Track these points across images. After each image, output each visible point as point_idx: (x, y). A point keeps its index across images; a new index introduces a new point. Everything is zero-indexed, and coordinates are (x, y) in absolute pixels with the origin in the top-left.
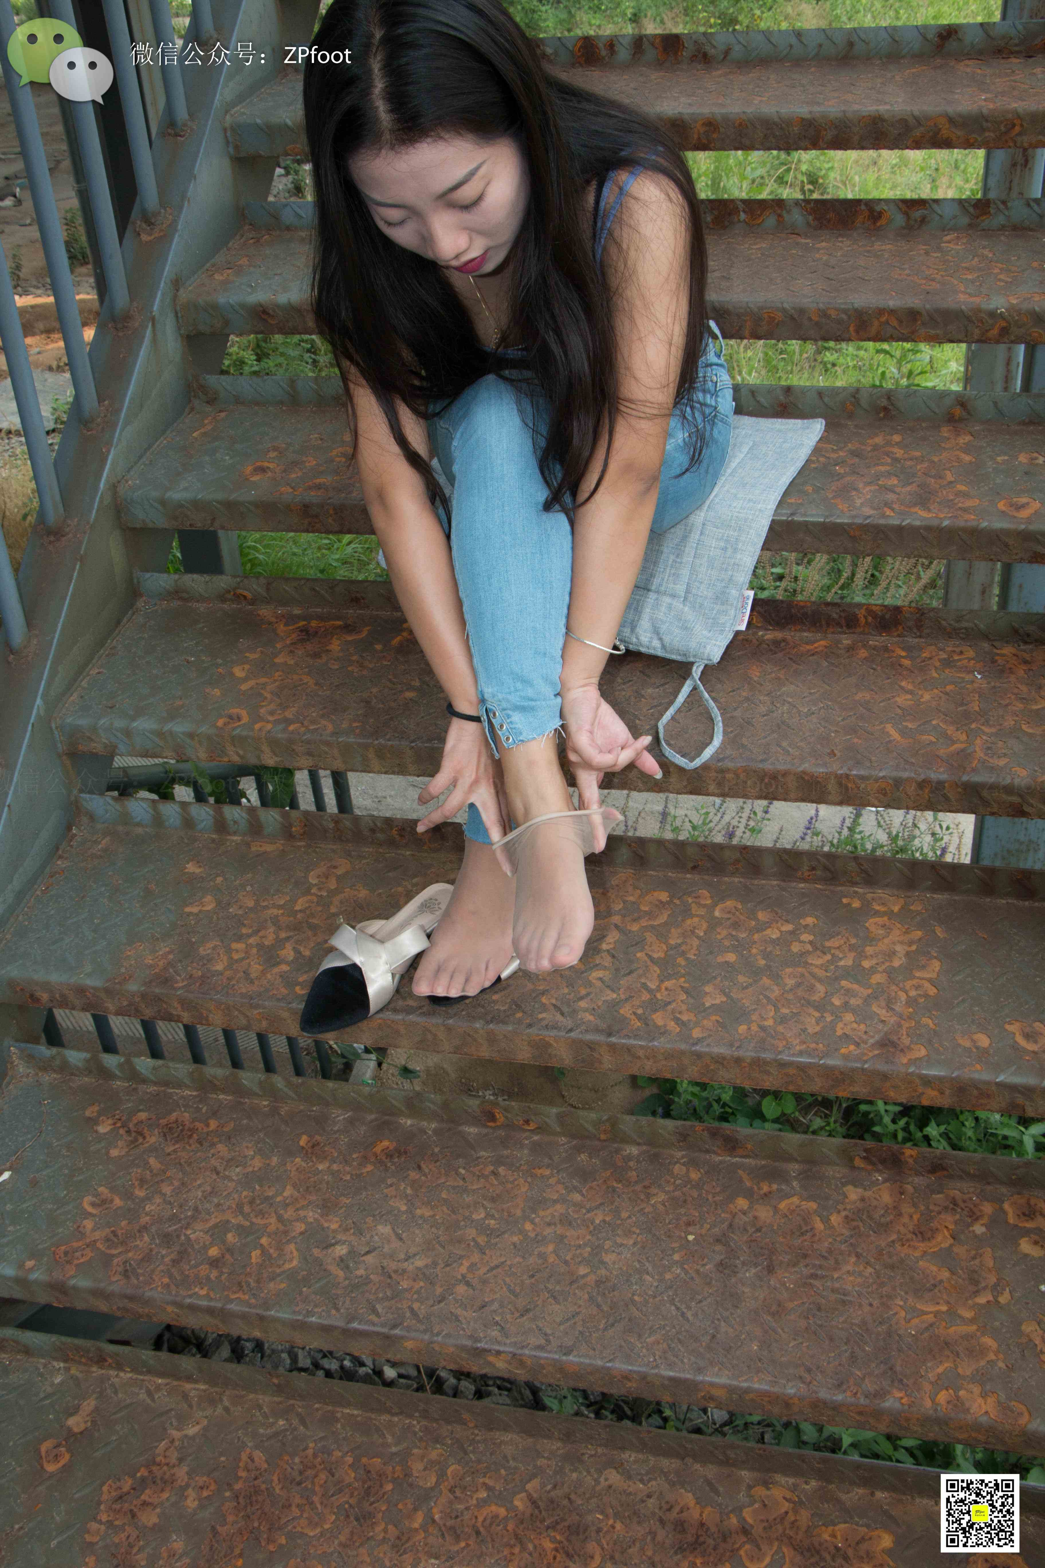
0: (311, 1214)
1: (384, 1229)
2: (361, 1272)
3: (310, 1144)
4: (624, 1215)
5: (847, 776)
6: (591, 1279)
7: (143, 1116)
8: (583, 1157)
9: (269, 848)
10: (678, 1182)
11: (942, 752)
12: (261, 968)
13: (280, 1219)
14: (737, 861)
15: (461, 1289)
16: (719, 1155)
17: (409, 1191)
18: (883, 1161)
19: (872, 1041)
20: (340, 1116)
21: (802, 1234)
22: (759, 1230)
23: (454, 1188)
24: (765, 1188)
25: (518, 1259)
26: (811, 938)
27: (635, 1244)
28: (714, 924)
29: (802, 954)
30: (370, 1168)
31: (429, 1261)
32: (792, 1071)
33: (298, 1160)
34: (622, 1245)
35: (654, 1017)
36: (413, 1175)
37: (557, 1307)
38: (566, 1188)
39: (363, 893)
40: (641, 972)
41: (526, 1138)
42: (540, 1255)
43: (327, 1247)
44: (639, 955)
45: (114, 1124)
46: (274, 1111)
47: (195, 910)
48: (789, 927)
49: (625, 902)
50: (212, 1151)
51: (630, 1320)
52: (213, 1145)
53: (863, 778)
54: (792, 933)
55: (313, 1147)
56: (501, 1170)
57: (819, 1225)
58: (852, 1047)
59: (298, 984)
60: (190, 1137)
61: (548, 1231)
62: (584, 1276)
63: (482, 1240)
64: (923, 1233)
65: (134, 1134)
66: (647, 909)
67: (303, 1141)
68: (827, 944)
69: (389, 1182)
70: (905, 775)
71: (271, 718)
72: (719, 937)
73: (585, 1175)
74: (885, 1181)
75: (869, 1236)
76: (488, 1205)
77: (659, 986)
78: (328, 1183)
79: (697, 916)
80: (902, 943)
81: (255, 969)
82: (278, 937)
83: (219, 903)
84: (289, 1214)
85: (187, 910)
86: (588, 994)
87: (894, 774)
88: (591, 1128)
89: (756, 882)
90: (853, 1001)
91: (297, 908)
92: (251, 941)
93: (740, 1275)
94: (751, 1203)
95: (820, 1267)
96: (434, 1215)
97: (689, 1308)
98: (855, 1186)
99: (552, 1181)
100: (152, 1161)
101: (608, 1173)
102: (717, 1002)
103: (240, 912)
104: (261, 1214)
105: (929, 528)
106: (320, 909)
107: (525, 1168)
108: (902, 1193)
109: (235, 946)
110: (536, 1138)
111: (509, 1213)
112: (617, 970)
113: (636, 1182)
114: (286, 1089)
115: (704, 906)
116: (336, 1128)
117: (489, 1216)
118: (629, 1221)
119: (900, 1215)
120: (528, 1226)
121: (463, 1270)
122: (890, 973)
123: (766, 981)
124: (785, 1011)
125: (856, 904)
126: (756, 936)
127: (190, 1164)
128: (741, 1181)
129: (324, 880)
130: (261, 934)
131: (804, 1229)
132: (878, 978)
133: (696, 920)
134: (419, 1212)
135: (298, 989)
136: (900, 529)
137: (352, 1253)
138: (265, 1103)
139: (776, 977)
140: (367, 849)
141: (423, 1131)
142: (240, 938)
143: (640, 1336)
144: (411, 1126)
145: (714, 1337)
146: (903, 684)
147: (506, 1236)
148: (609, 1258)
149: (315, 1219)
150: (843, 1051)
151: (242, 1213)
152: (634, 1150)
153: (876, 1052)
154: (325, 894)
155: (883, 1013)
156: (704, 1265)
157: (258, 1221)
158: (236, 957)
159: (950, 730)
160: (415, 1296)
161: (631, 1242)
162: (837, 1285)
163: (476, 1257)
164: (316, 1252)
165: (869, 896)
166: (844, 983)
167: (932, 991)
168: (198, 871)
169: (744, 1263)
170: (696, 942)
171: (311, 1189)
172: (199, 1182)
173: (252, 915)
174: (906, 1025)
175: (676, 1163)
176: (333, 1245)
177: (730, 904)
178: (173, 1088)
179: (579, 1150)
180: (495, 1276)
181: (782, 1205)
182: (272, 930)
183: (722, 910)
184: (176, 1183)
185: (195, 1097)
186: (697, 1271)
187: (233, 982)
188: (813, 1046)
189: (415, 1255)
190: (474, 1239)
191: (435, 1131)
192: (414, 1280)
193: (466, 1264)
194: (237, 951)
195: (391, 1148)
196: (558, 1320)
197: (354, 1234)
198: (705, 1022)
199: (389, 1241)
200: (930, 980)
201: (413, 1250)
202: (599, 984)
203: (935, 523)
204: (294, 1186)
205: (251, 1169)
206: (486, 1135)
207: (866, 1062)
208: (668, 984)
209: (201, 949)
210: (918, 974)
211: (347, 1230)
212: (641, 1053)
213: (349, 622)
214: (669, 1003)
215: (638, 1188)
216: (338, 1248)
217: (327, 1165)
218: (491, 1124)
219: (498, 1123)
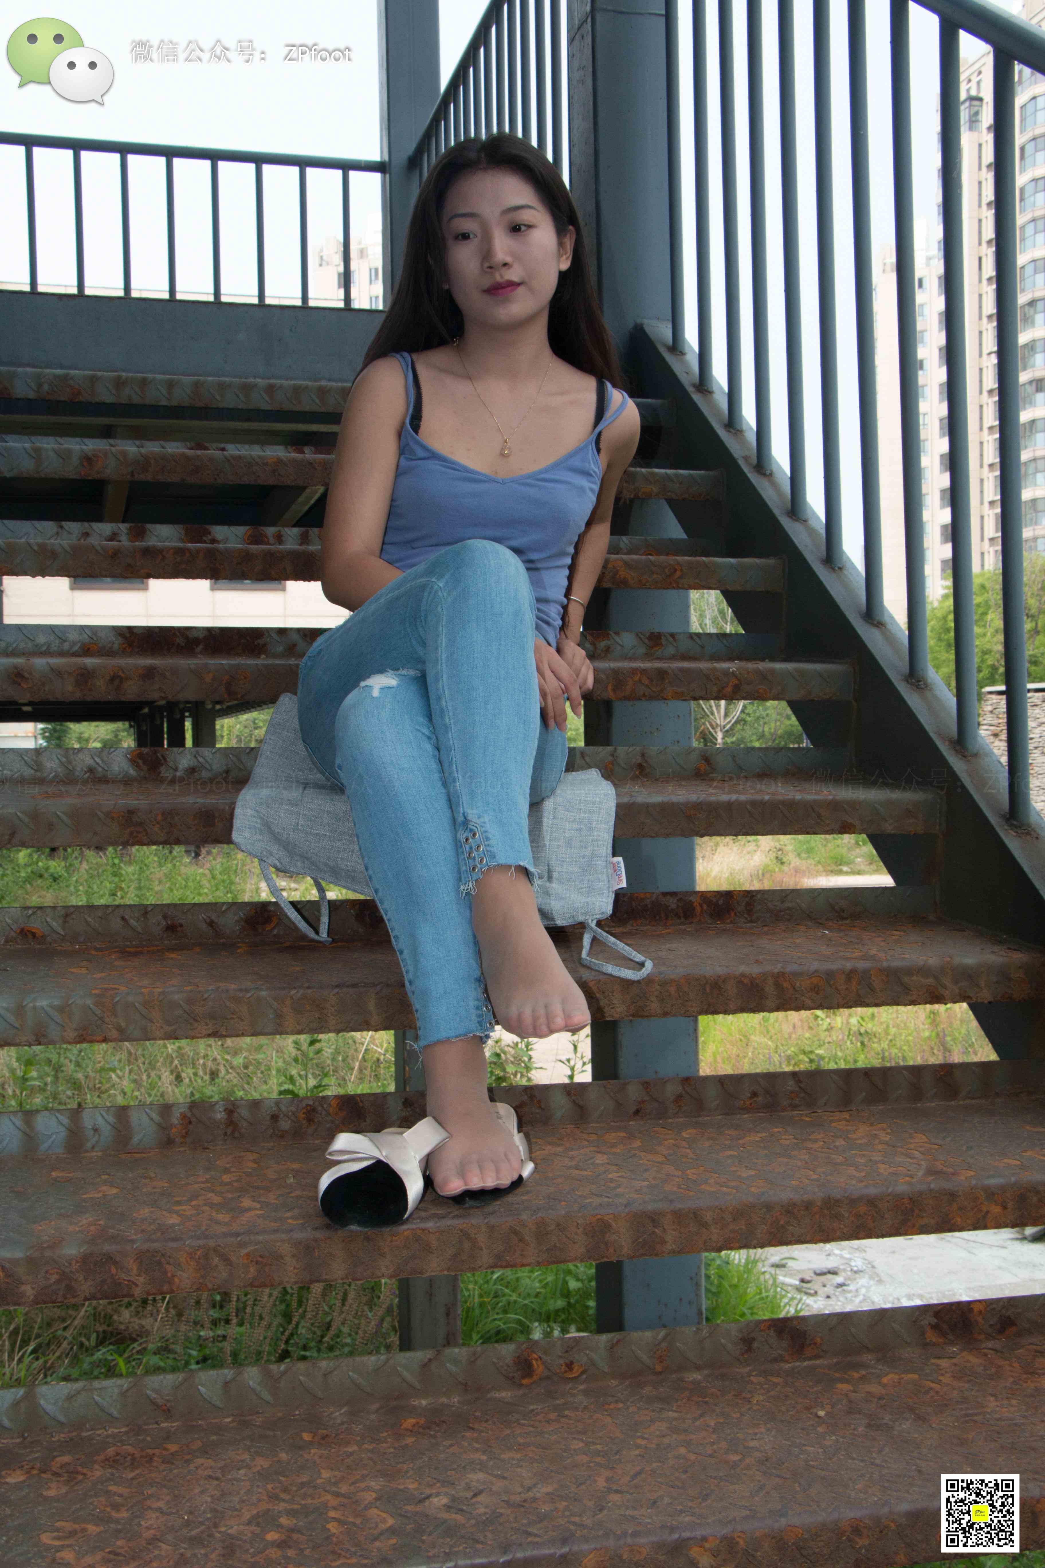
1: (477, 1476)
2: (482, 1511)
3: (318, 1438)
4: (735, 1415)
5: (782, 974)
6: (750, 1460)
7: (64, 1459)
8: (648, 1389)
9: (146, 1155)
10: (765, 1386)
12: (228, 1216)
14: (680, 1097)
15: (614, 1497)
16: (787, 1362)
17: (477, 1446)
18: (950, 1326)
19: (920, 1173)
21: (926, 1393)
22: (881, 1399)
23: (527, 1434)
24: (856, 1375)
25: (655, 1465)
26: (792, 1137)
27: (769, 1430)
28: (692, 1141)
29: (796, 1144)
30: (411, 1440)
31: (555, 1486)
32: (862, 1209)
33: (314, 1451)
34: (756, 1434)
35: (702, 1188)
36: (468, 1434)
38: (653, 1411)
40: (654, 1169)
41: (572, 1388)
42: (677, 1457)
45: (28, 1472)
47: (95, 1195)
48: (763, 1135)
50: (192, 1466)
51: (823, 1478)
52: (188, 1461)
53: (796, 975)
54: (771, 1136)
55: (323, 1438)
56: (568, 1413)
57: (934, 1386)
58: (907, 1179)
60: (150, 1461)
61: (667, 1440)
62: (741, 1461)
63: (599, 1460)
65: (65, 1475)
66: (614, 1141)
67: (306, 1436)
68: (811, 1137)
69: (445, 1444)
70: (834, 966)
72: (707, 1146)
73: (664, 1400)
74: (962, 1349)
75: (988, 1383)
76: (580, 1437)
77: (683, 1173)
78: (370, 1459)
79: (670, 1139)
80: (875, 1130)
81: (221, 1217)
82: (224, 1198)
83: (122, 1188)
84: (344, 1489)
85: (86, 1196)
87: (821, 968)
88: (645, 1358)
89: (701, 1119)
90: (874, 1159)
91: (227, 1180)
92: (194, 1203)
93: (898, 1429)
94: (853, 1385)
95: (967, 1408)
96: (526, 1455)
97: (873, 1458)
98: (940, 1358)
99: (633, 1410)
100: (113, 1488)
101: (685, 1394)
102: (751, 1173)
103: (157, 1190)
106: (255, 1178)
107: (592, 1407)
108: (985, 1355)
109: (178, 1208)
110: (582, 1387)
111: (609, 1437)
112: (631, 1170)
113: (723, 1394)
114: (258, 1388)
115: (668, 1134)
116: (339, 1422)
117: (589, 1444)
118: (745, 1418)
119: (999, 1367)
120: (641, 1442)
121: (602, 1483)
122: (886, 1143)
123: (781, 1159)
124: (822, 1170)
125: (808, 1119)
126: (741, 1141)
127: (171, 1481)
128: (827, 1375)
129: (237, 1164)
130: (202, 1198)
131: (923, 1390)
132: (880, 1147)
134: (505, 1456)
139: (790, 1157)
141: (447, 1405)
142: (177, 1203)
143: (845, 1487)
144: (429, 1405)
146: (769, 938)
147: (624, 1452)
148: (754, 1444)
149: (384, 1486)
150: (902, 1182)
152: (696, 1376)
153: (932, 1178)
154: (250, 1170)
155: (908, 1160)
156: (854, 1430)
157: (310, 1502)
158: (188, 1213)
159: (840, 949)
161: (763, 1430)
162: (996, 1416)
163: (607, 1473)
164: (410, 1508)
165: (815, 1114)
166: (853, 1152)
167: (936, 1147)
168: (69, 1175)
169: (893, 1421)
170: (687, 1150)
171: (354, 1467)
172: (197, 1491)
173: (176, 1190)
174: (939, 1163)
175: (749, 1375)
177: (690, 1131)
179: (637, 1386)
181: (885, 1380)
182: (211, 1195)
183: (689, 1134)
184: (166, 1498)
186: (853, 1434)
187: (203, 1228)
188: (871, 1183)
189: (534, 1485)
190: (591, 1462)
191: (464, 1402)
194: (185, 1211)
195: (422, 1422)
200: (925, 1143)
204: (330, 1468)
206: (526, 1393)
207: (930, 1185)
208: (691, 1171)
209: (135, 1215)
210: (911, 1142)
212: (708, 1217)
214: (707, 1179)
215: (729, 1397)
216: (434, 1500)
217: (355, 1447)
218: (525, 1381)
219: (535, 1378)
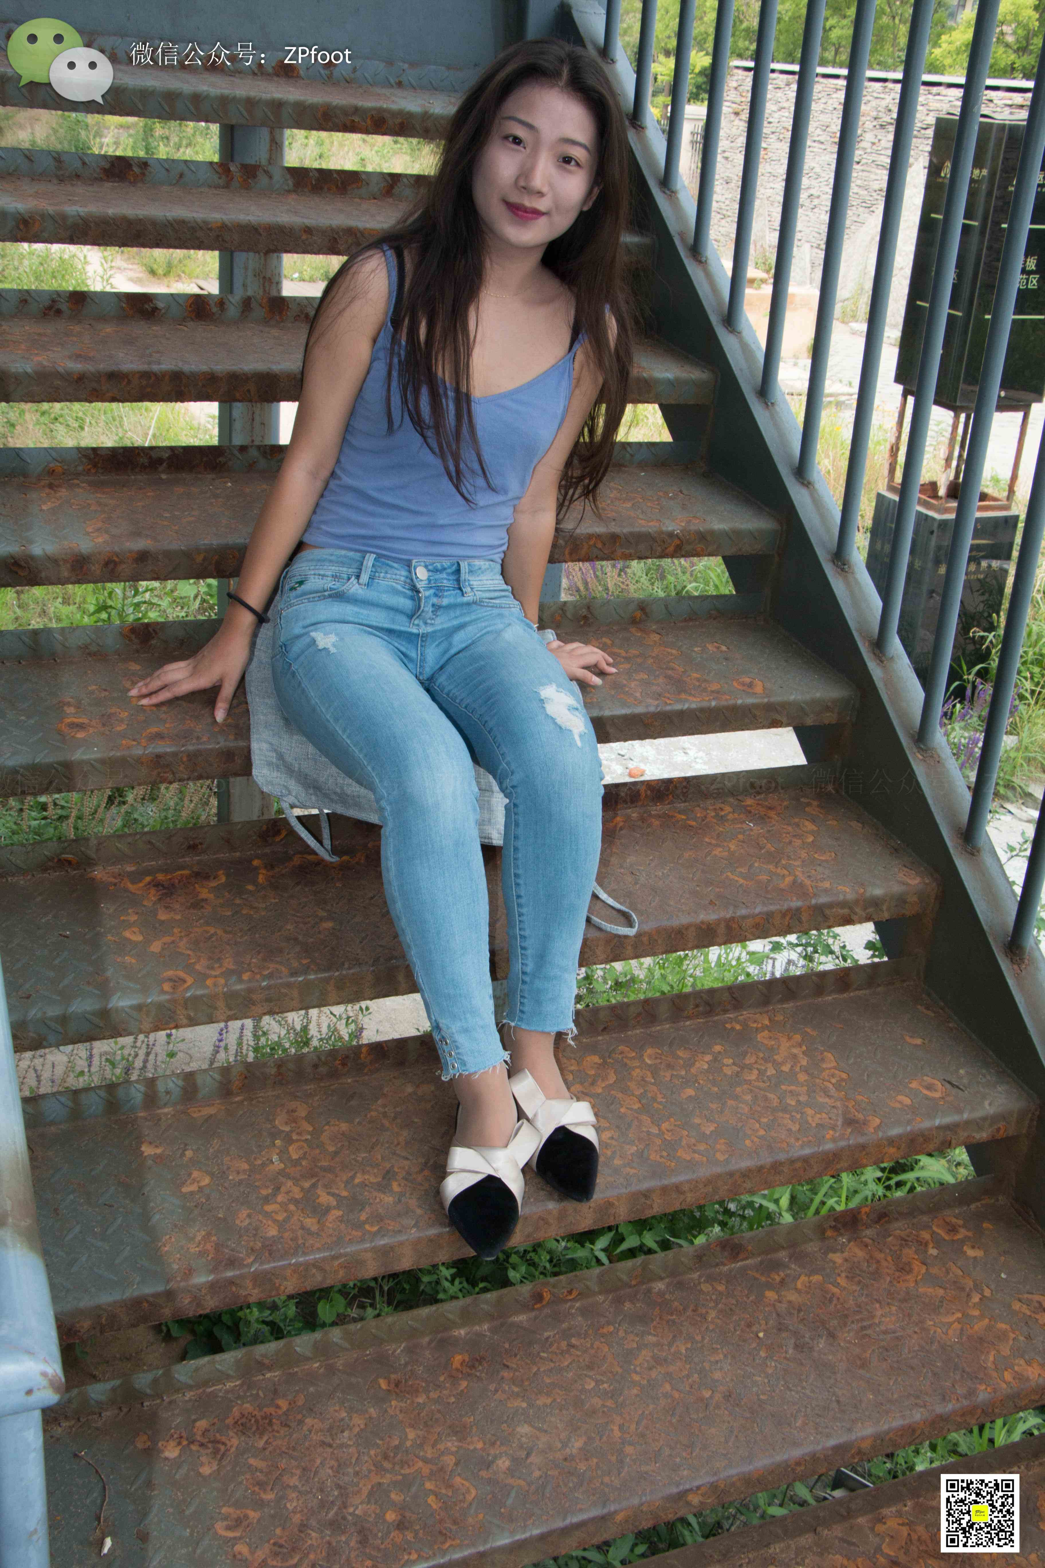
0: (449, 1444)
1: (524, 1429)
2: (537, 1473)
3: (393, 1385)
4: (699, 1338)
5: (732, 919)
6: (718, 1397)
7: (202, 1424)
8: (628, 1305)
9: (212, 1111)
10: (714, 1297)
11: (782, 886)
12: (314, 1220)
13: (426, 1461)
14: (639, 1014)
15: (629, 1449)
16: (725, 1265)
17: (516, 1389)
18: (845, 1225)
19: (840, 1123)
20: (397, 1349)
21: (831, 1301)
22: (799, 1311)
23: (550, 1370)
24: (778, 1279)
25: (651, 1407)
26: (731, 1061)
27: (725, 1356)
28: (654, 1071)
29: (737, 1074)
30: (464, 1384)
31: (584, 1438)
32: (798, 1165)
33: (393, 1403)
34: (717, 1362)
35: (679, 1154)
36: (505, 1374)
37: (713, 1430)
38: (637, 1335)
39: (344, 1126)
40: (636, 1123)
41: (571, 1307)
42: (666, 1395)
43: (488, 1467)
44: (623, 1110)
45: (179, 1444)
46: (331, 1370)
47: (194, 1188)
48: (708, 1058)
49: (572, 1072)
50: (305, 1428)
51: (773, 1416)
52: (301, 1422)
53: (744, 917)
54: (715, 1059)
55: (397, 1385)
56: (574, 1341)
57: (835, 1290)
58: (831, 1132)
59: (365, 1222)
60: (270, 1424)
61: (654, 1374)
62: (711, 1397)
63: (609, 1403)
64: (904, 1269)
65: (210, 1445)
66: (592, 1072)
67: (383, 1384)
68: (747, 1061)
69: (492, 1387)
70: (772, 908)
71: (213, 973)
72: (668, 1079)
73: (642, 1319)
74: (849, 1241)
75: (872, 1285)
76: (591, 1373)
77: (660, 1130)
78: (439, 1411)
79: (636, 1067)
80: (794, 1046)
81: (310, 1223)
82: (302, 1189)
83: (212, 1175)
84: (429, 1453)
85: (185, 1190)
86: (614, 1152)
87: (765, 909)
88: (625, 1278)
89: (653, 1029)
90: (801, 1099)
91: (295, 1156)
92: (280, 1198)
93: (817, 1349)
94: (777, 1292)
95: (862, 1320)
96: (555, 1400)
97: (803, 1388)
98: (834, 1252)
99: (621, 1334)
100: (252, 1461)
101: (657, 1311)
102: (712, 1128)
103: (242, 1177)
104: (404, 1463)
105: (702, 710)
106: (318, 1151)
107: (590, 1332)
108: (866, 1246)
109: (269, 1208)
110: (578, 1305)
111: (611, 1372)
112: (618, 1127)
113: (684, 1309)
114: (340, 1341)
115: (633, 1058)
116: (403, 1362)
117: (597, 1382)
118: (706, 1341)
119: (878, 1262)
120: (637, 1378)
121: (617, 1433)
122: (805, 1070)
123: (731, 1103)
124: (765, 1120)
125: (738, 1027)
126: (693, 1070)
127: (294, 1449)
128: (756, 1279)
129: (293, 1125)
130: (283, 1189)
131: (828, 1296)
132: (802, 1077)
133: (638, 1071)
134: (539, 1402)
135: (367, 1227)
136: (681, 713)
137: (515, 1460)
138: (317, 1365)
139: (736, 1098)
140: (310, 1087)
141: (480, 1335)
142: (266, 1200)
143: (789, 1425)
144: (467, 1334)
145: (838, 1402)
146: (707, 840)
147: (626, 1392)
148: (717, 1375)
149: (459, 1447)
150: (828, 1136)
151: (386, 1470)
152: (659, 1286)
153: (849, 1130)
154: (309, 1137)
155: (827, 1100)
156: (786, 1352)
157: (406, 1471)
158: (280, 1217)
159: (771, 867)
160: (599, 1472)
161: (721, 1356)
162: (883, 1328)
163: (618, 1420)
164: (483, 1473)
165: (741, 1018)
166: (783, 1087)
167: (844, 1076)
168: (159, 1151)
169: (812, 1339)
170: (655, 1088)
171: (430, 1423)
172: (318, 1461)
173: (258, 1176)
174: (851, 1104)
175: (700, 1283)
176: (493, 1462)
177: (650, 1051)
178: (213, 1385)
179: (618, 1301)
180: (647, 1428)
181: (799, 1285)
182: (290, 1183)
183: (650, 1057)
184: (298, 1472)
185: (241, 1385)
186: (785, 1358)
187: (300, 1242)
188: (805, 1139)
189: (569, 1440)
190: (603, 1406)
191: (494, 1330)
192: (587, 1460)
193: (616, 1428)
194: (276, 1213)
195: (467, 1359)
196: (723, 1440)
197: (502, 1444)
198: (718, 1146)
199: (538, 1438)
200: (835, 1068)
201: (563, 1435)
202: (614, 1143)
203: (705, 704)
204: (412, 1426)
205: (357, 1430)
206: (536, 1318)
207: (849, 1139)
208: (665, 1126)
209: (238, 1222)
210: (824, 1066)
211: (493, 1444)
212: (686, 1188)
213: (195, 869)
214: (680, 1140)
215: (689, 1313)
216: (500, 1462)
217: (424, 1397)
218: (538, 1306)
219: (544, 1303)
